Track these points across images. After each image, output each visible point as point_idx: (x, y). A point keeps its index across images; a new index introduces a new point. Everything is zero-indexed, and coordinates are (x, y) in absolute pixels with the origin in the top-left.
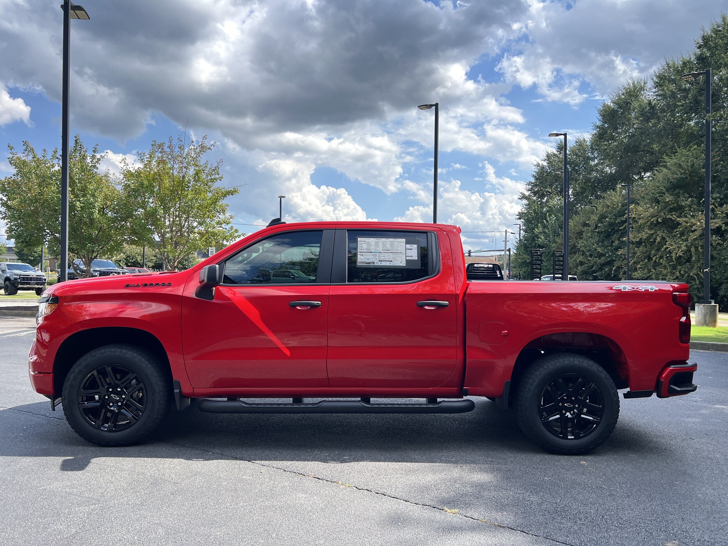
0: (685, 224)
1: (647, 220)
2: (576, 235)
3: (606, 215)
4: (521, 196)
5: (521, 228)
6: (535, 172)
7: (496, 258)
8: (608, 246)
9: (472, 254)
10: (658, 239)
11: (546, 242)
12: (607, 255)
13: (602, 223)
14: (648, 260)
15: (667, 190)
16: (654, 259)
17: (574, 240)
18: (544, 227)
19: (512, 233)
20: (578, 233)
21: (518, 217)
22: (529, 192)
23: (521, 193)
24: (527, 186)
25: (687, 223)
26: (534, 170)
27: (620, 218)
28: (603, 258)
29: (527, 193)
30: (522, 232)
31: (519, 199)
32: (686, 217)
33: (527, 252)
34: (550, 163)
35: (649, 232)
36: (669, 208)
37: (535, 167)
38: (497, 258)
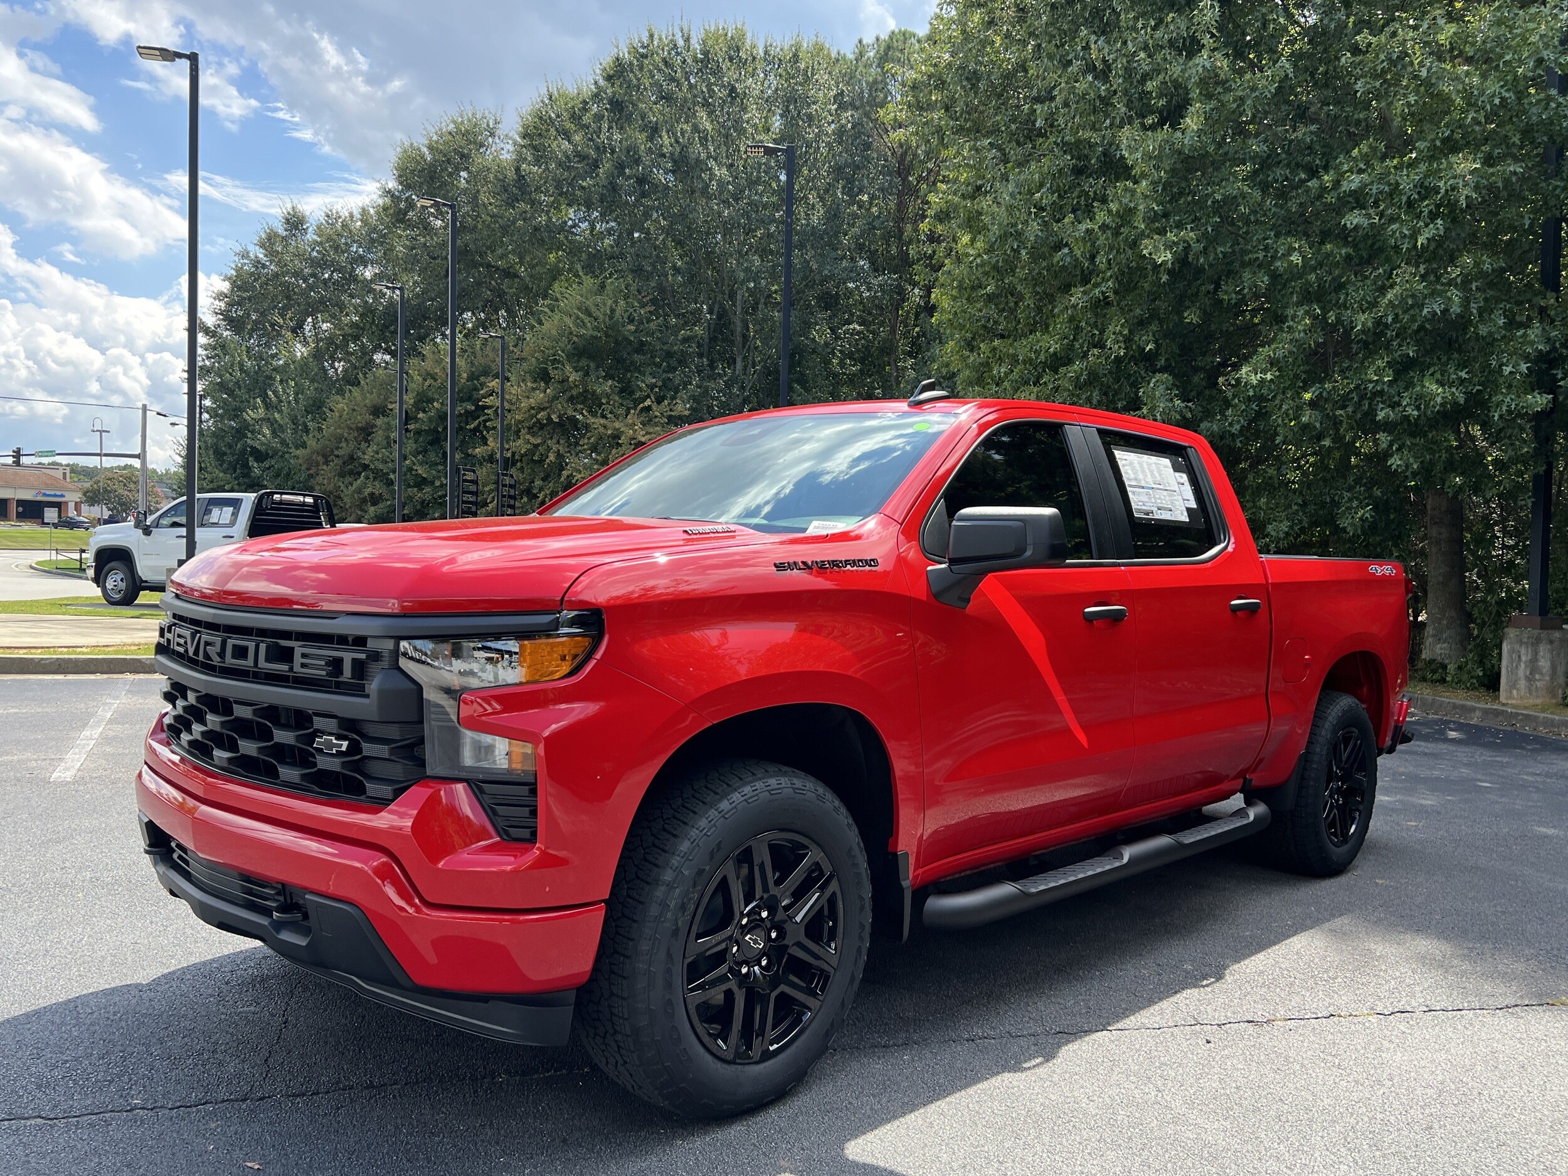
0: (601, 429)
1: (527, 415)
2: (356, 434)
3: (430, 394)
7: (65, 474)
8: (437, 464)
9: (24, 460)
10: (552, 457)
11: (276, 444)
12: (437, 483)
13: (424, 411)
14: (530, 500)
15: (569, 357)
16: (541, 496)
17: (352, 445)
18: (268, 406)
19: (159, 414)
20: (362, 429)
25: (605, 427)
27: (464, 405)
28: (427, 489)
32: (604, 416)
33: (221, 465)
34: (271, 253)
35: (532, 440)
36: (568, 394)
38: (68, 472)
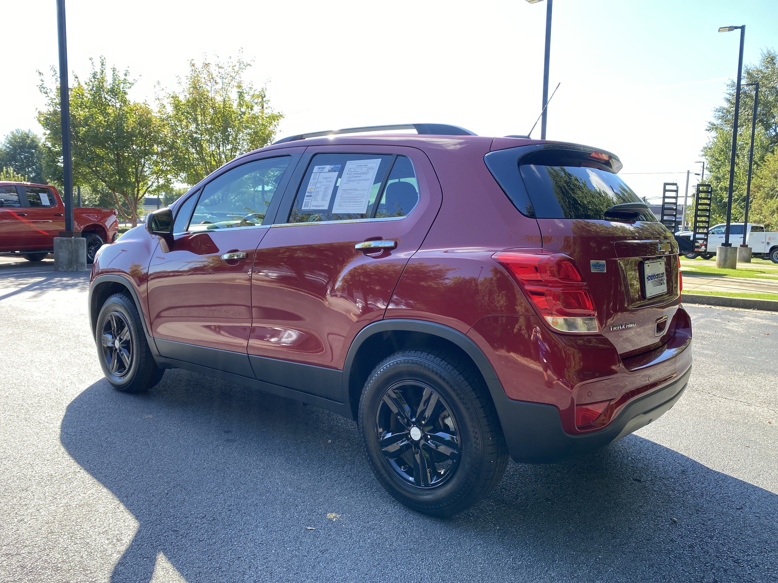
4: (708, 127)
5: (705, 167)
6: (730, 94)
19: (696, 174)
21: (703, 153)
22: (720, 120)
23: (710, 123)
24: (717, 113)
26: (728, 92)
29: (717, 122)
30: (706, 172)
31: (707, 130)
37: (728, 88)
